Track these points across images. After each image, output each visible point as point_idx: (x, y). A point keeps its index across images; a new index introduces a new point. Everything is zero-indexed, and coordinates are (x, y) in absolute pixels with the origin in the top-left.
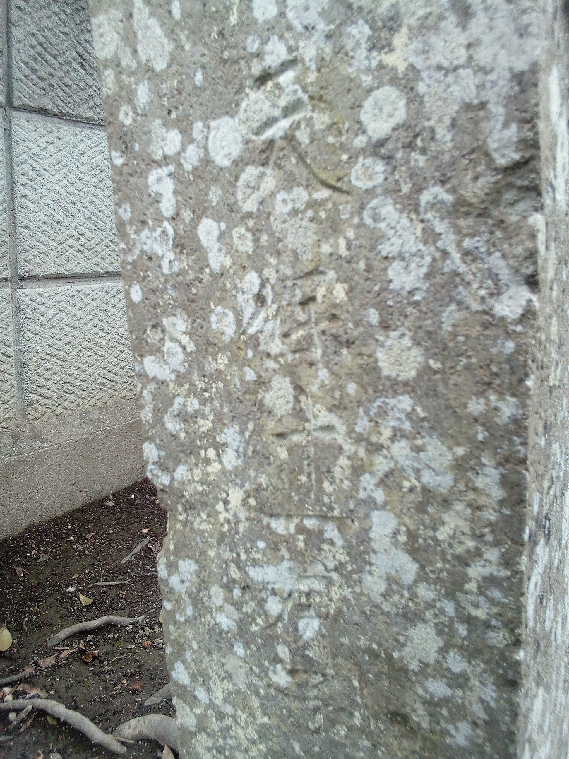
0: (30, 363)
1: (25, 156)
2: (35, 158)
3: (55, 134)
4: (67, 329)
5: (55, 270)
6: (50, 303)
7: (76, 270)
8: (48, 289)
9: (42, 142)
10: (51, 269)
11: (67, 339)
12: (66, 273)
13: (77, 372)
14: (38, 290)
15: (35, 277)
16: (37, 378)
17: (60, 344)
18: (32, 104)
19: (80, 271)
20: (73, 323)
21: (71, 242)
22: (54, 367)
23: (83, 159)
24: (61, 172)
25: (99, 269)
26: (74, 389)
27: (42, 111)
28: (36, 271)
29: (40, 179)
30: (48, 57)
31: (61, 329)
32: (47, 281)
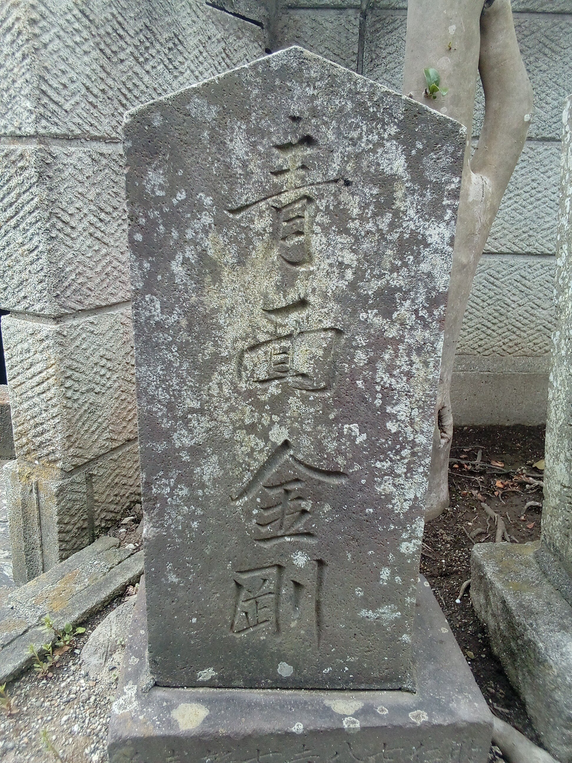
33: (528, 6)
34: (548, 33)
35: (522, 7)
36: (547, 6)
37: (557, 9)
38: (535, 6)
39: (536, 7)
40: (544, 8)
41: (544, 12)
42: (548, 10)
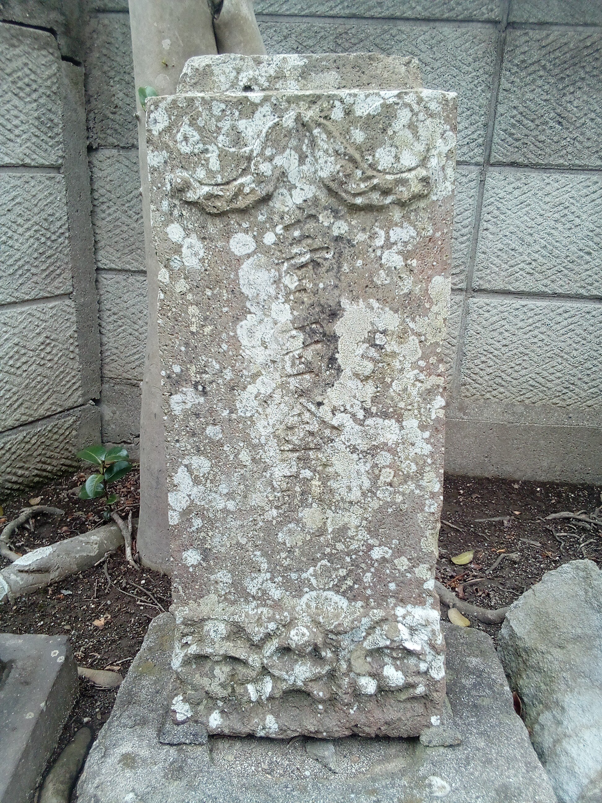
0: (469, 354)
1: (492, 200)
2: (501, 200)
3: (523, 181)
4: (506, 334)
5: (502, 286)
6: (494, 311)
7: (522, 288)
8: (495, 301)
9: (509, 188)
10: (500, 285)
11: (504, 342)
12: (513, 290)
13: (510, 371)
14: (487, 301)
15: (484, 290)
16: (473, 366)
17: (498, 345)
18: (504, 160)
19: (527, 290)
20: (512, 330)
21: (522, 265)
22: (489, 361)
23: (547, 199)
24: (524, 210)
25: (547, 290)
26: (503, 383)
27: (513, 164)
28: (486, 286)
29: (502, 217)
30: (526, 122)
31: (501, 333)
32: (496, 295)
33: (354, 11)
34: (378, 41)
35: (347, 11)
36: (375, 10)
37: (386, 13)
38: (361, 10)
39: (363, 12)
40: (372, 13)
41: (372, 18)
42: (377, 15)
